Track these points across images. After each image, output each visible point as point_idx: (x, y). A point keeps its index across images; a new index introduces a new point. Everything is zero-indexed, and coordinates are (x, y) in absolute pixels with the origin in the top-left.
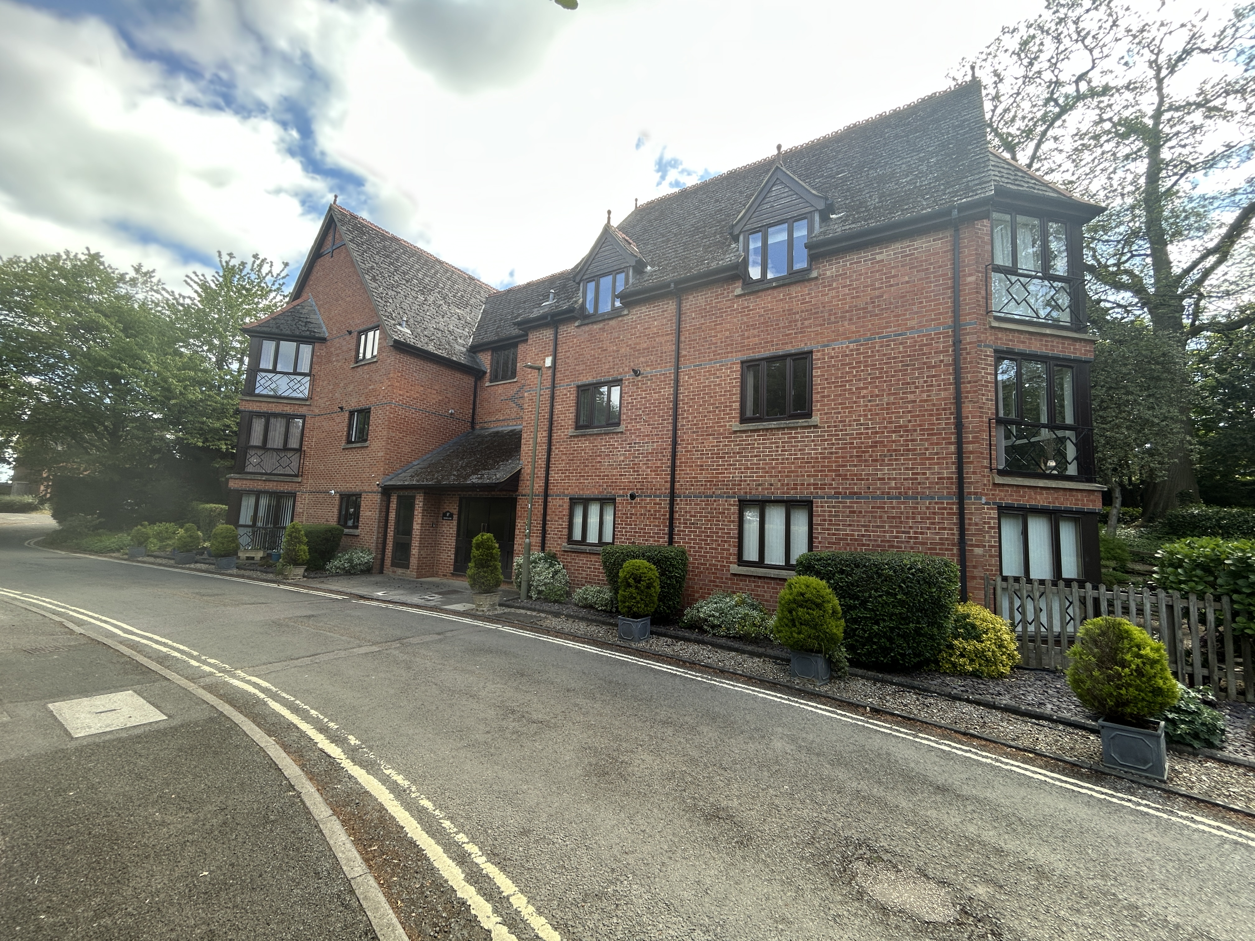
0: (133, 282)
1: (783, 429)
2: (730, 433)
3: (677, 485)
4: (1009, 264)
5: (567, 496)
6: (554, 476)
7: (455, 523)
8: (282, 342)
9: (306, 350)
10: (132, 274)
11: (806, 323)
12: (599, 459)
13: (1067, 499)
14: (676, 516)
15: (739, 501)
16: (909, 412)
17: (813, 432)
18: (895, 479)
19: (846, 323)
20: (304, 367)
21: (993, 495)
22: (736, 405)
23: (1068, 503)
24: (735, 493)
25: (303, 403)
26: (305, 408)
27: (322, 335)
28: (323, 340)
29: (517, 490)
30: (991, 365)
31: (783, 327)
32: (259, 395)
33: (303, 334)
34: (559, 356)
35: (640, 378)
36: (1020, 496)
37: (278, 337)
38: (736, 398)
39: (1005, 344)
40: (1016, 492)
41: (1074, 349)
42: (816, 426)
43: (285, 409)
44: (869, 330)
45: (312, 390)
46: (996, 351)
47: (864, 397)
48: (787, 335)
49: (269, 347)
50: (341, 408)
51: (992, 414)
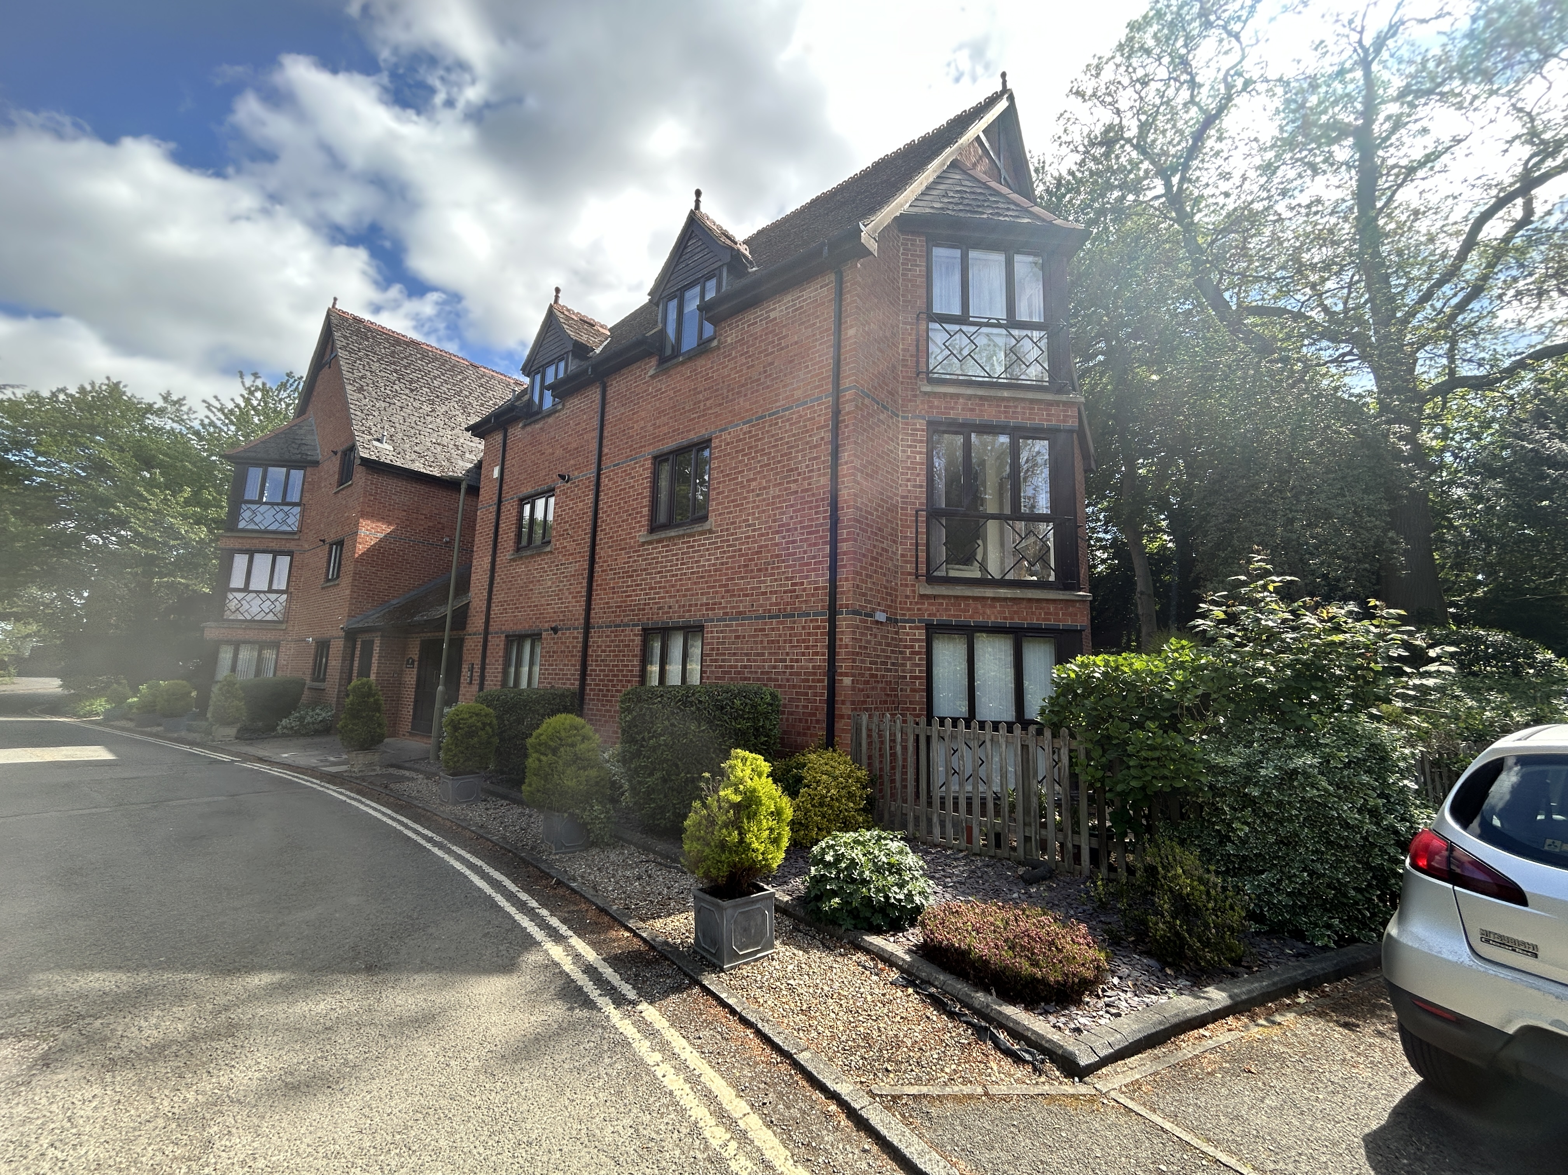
0: (160, 412)
1: (683, 536)
2: (639, 546)
3: (593, 614)
4: (957, 311)
5: (502, 633)
6: (495, 609)
7: (415, 670)
8: (270, 469)
9: (297, 475)
10: (160, 403)
11: (708, 403)
12: (531, 587)
13: (1033, 613)
14: (590, 652)
15: (644, 630)
16: (792, 506)
17: (708, 539)
18: (776, 592)
19: (742, 399)
20: (294, 496)
21: (919, 609)
22: (645, 511)
23: (1037, 618)
24: (639, 620)
25: (291, 537)
26: (293, 543)
27: (314, 458)
28: (316, 463)
29: (464, 628)
30: (921, 441)
31: (689, 411)
32: (243, 530)
33: (293, 458)
34: (508, 464)
35: (569, 485)
36: (961, 610)
37: (265, 464)
38: (646, 502)
39: (944, 413)
40: (953, 605)
41: (1048, 415)
42: (710, 531)
43: (271, 544)
44: (761, 406)
45: (302, 522)
46: (930, 423)
47: (753, 491)
48: (691, 420)
49: (255, 474)
50: (323, 541)
51: (921, 504)
